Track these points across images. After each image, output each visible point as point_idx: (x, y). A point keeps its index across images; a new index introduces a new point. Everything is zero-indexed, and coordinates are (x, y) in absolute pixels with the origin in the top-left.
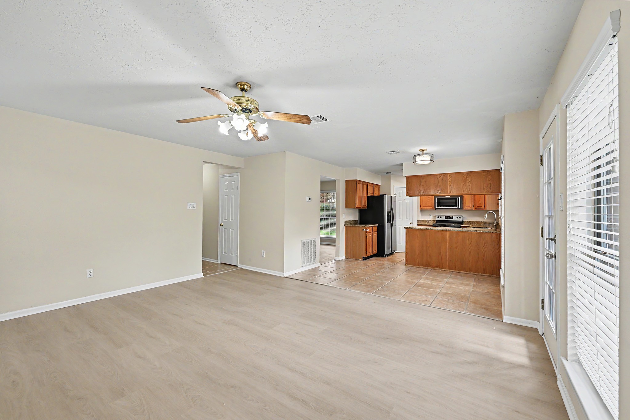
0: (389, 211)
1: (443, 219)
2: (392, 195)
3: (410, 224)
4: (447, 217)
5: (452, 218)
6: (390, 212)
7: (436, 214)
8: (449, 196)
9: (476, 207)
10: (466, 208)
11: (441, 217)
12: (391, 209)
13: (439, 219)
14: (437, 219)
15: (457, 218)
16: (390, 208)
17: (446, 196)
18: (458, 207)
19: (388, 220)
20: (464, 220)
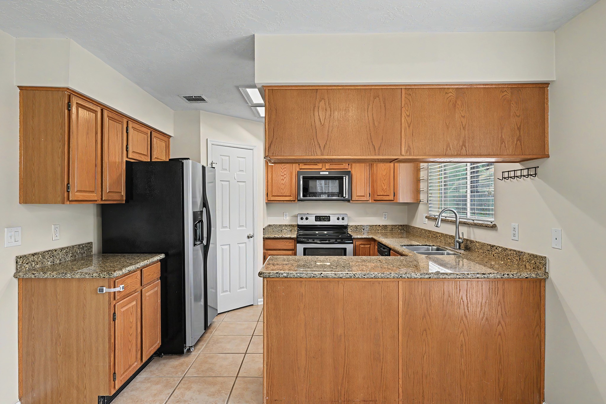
0: (198, 209)
1: (312, 221)
2: (203, 163)
3: (248, 237)
4: (318, 218)
5: (328, 218)
6: (202, 212)
7: (296, 212)
8: (327, 173)
9: (376, 196)
10: (357, 198)
11: (307, 219)
12: (205, 204)
13: (305, 222)
14: (301, 223)
15: (338, 219)
16: (199, 200)
17: (321, 173)
18: (344, 196)
19: (195, 239)
20: (350, 224)
